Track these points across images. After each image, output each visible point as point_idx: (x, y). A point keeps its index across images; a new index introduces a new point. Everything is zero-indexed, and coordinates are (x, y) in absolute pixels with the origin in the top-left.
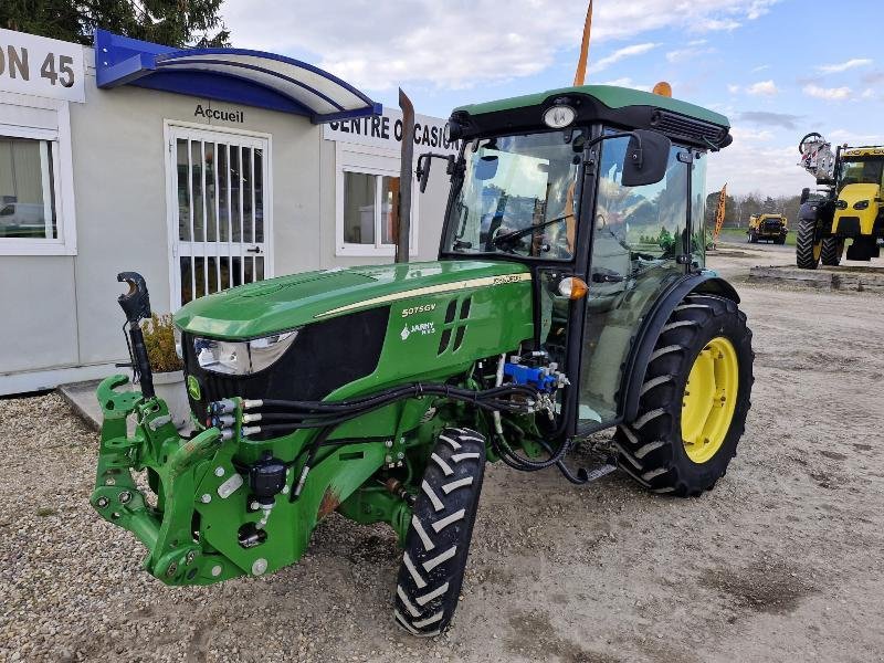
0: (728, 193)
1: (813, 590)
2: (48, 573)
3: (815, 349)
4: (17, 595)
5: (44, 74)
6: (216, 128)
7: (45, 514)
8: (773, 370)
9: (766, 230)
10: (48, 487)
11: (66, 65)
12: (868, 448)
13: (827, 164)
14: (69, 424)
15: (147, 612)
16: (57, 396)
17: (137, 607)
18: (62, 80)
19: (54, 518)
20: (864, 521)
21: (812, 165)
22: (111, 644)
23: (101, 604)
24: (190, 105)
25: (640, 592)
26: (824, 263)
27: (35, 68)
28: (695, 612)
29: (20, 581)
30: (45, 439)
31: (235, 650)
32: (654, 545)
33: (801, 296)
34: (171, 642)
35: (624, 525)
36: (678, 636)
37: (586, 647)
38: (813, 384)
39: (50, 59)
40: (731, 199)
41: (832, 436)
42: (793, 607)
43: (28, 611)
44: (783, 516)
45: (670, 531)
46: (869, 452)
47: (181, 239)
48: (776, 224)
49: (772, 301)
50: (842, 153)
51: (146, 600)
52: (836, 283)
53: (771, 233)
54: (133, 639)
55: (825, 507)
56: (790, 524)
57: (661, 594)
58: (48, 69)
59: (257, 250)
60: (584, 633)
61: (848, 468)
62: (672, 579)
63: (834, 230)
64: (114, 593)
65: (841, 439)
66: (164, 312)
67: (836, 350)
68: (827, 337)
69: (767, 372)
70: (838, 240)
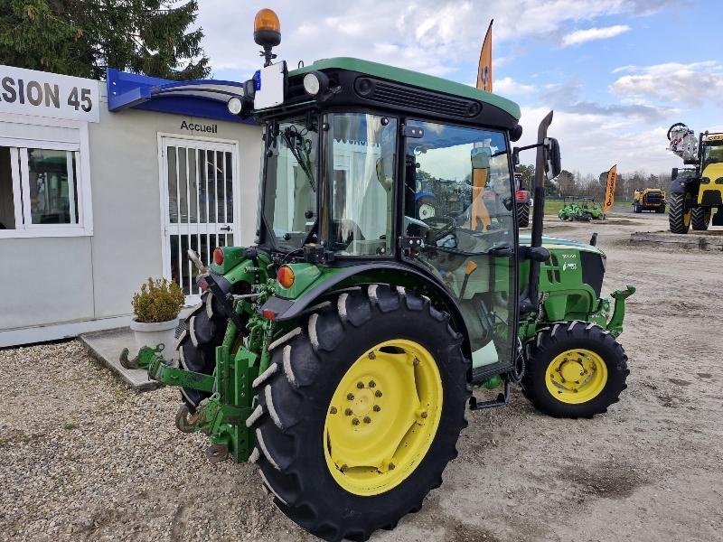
0: (618, 173)
1: (646, 482)
2: (73, 469)
3: (678, 299)
4: (51, 484)
5: (70, 103)
6: (197, 138)
7: (70, 427)
8: (641, 317)
9: (649, 202)
10: (73, 408)
11: (86, 95)
12: (708, 376)
13: (692, 148)
14: (87, 363)
15: (144, 495)
16: (77, 342)
17: (137, 492)
18: (83, 106)
19: (77, 431)
20: (695, 431)
21: (679, 148)
22: (119, 517)
23: (111, 490)
24: (176, 122)
25: (512, 483)
26: (694, 228)
27: (63, 99)
28: (552, 497)
29: (54, 474)
30: (69, 374)
31: (206, 521)
32: (526, 449)
33: (673, 256)
34: (161, 515)
35: (504, 434)
36: (536, 514)
37: (465, 521)
38: (673, 327)
39: (75, 92)
40: (620, 176)
41: (680, 367)
42: (629, 495)
43: (59, 494)
44: (632, 428)
45: (540, 439)
46: (709, 380)
47: (171, 221)
48: (657, 196)
49: (648, 261)
50: (704, 138)
51: (144, 487)
52: (703, 245)
53: (652, 204)
54: (134, 514)
55: (666, 421)
56: (636, 434)
57: (526, 485)
58: (73, 99)
59: (228, 229)
60: (465, 511)
61: (689, 392)
62: (537, 473)
63: (699, 201)
64: (120, 482)
65: (687, 370)
66: (158, 277)
67: (697, 300)
68: (691, 289)
69: (636, 318)
70: (706, 209)
